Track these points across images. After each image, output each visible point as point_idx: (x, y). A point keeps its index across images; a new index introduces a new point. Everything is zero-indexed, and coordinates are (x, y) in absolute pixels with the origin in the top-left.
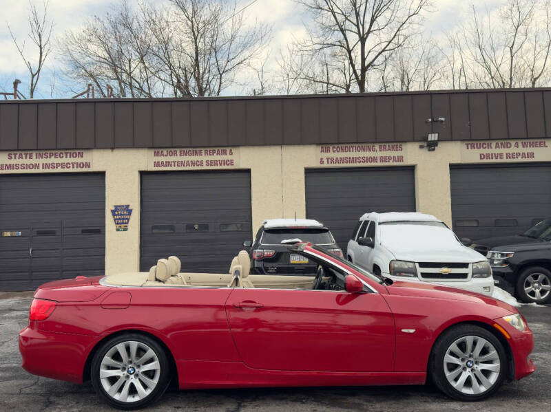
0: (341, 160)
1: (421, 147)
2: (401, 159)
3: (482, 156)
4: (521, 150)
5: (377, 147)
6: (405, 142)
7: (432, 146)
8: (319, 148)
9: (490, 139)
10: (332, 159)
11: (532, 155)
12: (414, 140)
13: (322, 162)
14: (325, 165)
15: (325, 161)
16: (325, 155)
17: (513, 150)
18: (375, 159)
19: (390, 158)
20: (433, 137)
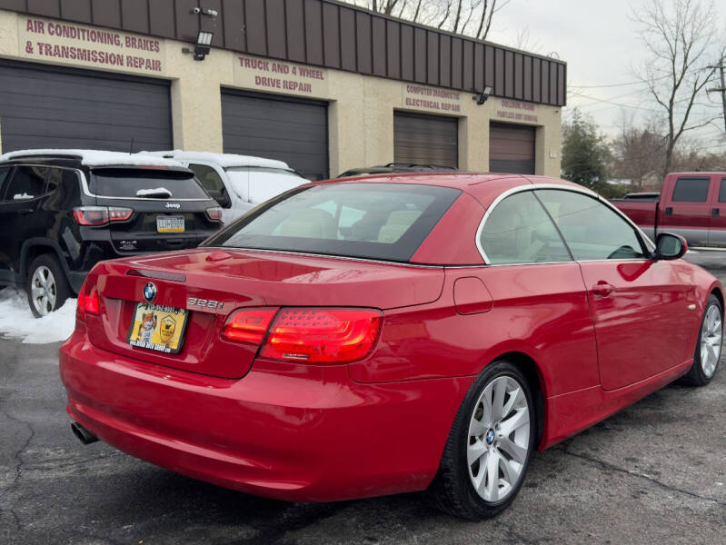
0: (65, 52)
1: (185, 51)
2: (157, 65)
3: (259, 80)
4: (299, 79)
5: (122, 39)
6: (163, 38)
7: (200, 53)
8: (23, 23)
9: (267, 57)
10: (48, 47)
11: (308, 88)
12: (175, 38)
13: (29, 49)
14: (36, 56)
15: (36, 49)
16: (36, 38)
17: (290, 77)
18: (119, 59)
19: (141, 61)
20: (205, 39)
